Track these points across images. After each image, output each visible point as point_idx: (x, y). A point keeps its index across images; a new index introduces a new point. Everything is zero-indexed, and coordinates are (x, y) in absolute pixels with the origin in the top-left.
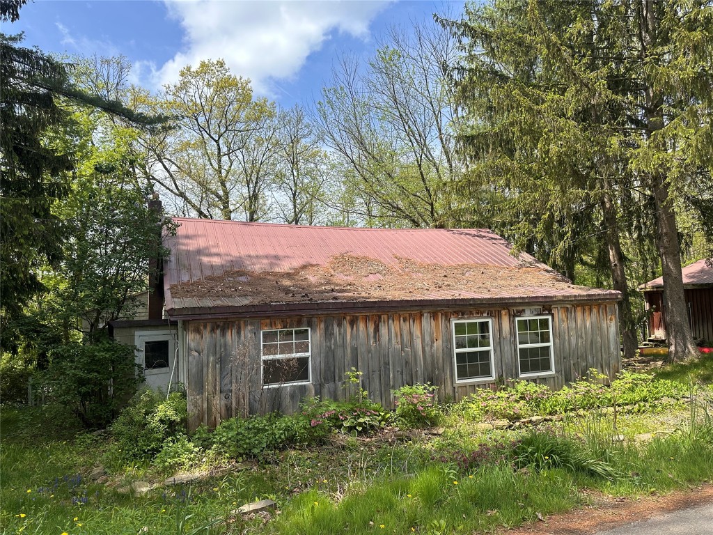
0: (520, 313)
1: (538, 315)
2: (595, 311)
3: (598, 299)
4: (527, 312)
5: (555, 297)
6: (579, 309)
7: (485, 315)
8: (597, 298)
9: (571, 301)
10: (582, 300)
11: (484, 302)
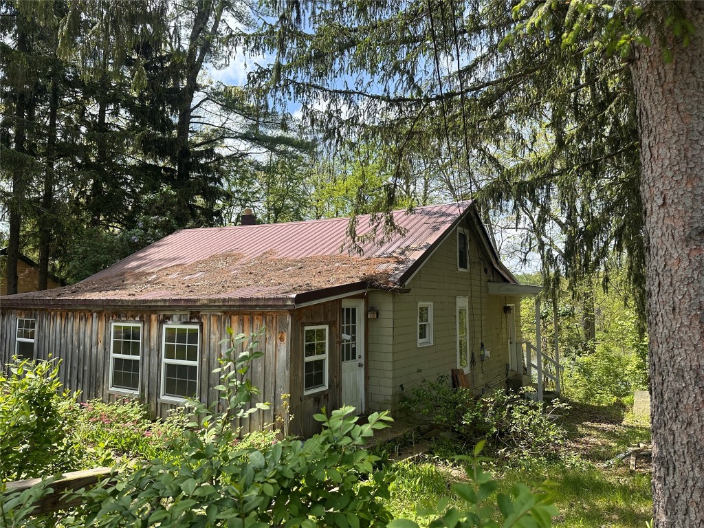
0: (167, 318)
1: (185, 323)
2: (257, 322)
3: (256, 306)
4: (175, 318)
5: (199, 300)
6: (235, 318)
7: (137, 319)
8: (254, 303)
9: (219, 306)
10: (234, 306)
11: (130, 304)
